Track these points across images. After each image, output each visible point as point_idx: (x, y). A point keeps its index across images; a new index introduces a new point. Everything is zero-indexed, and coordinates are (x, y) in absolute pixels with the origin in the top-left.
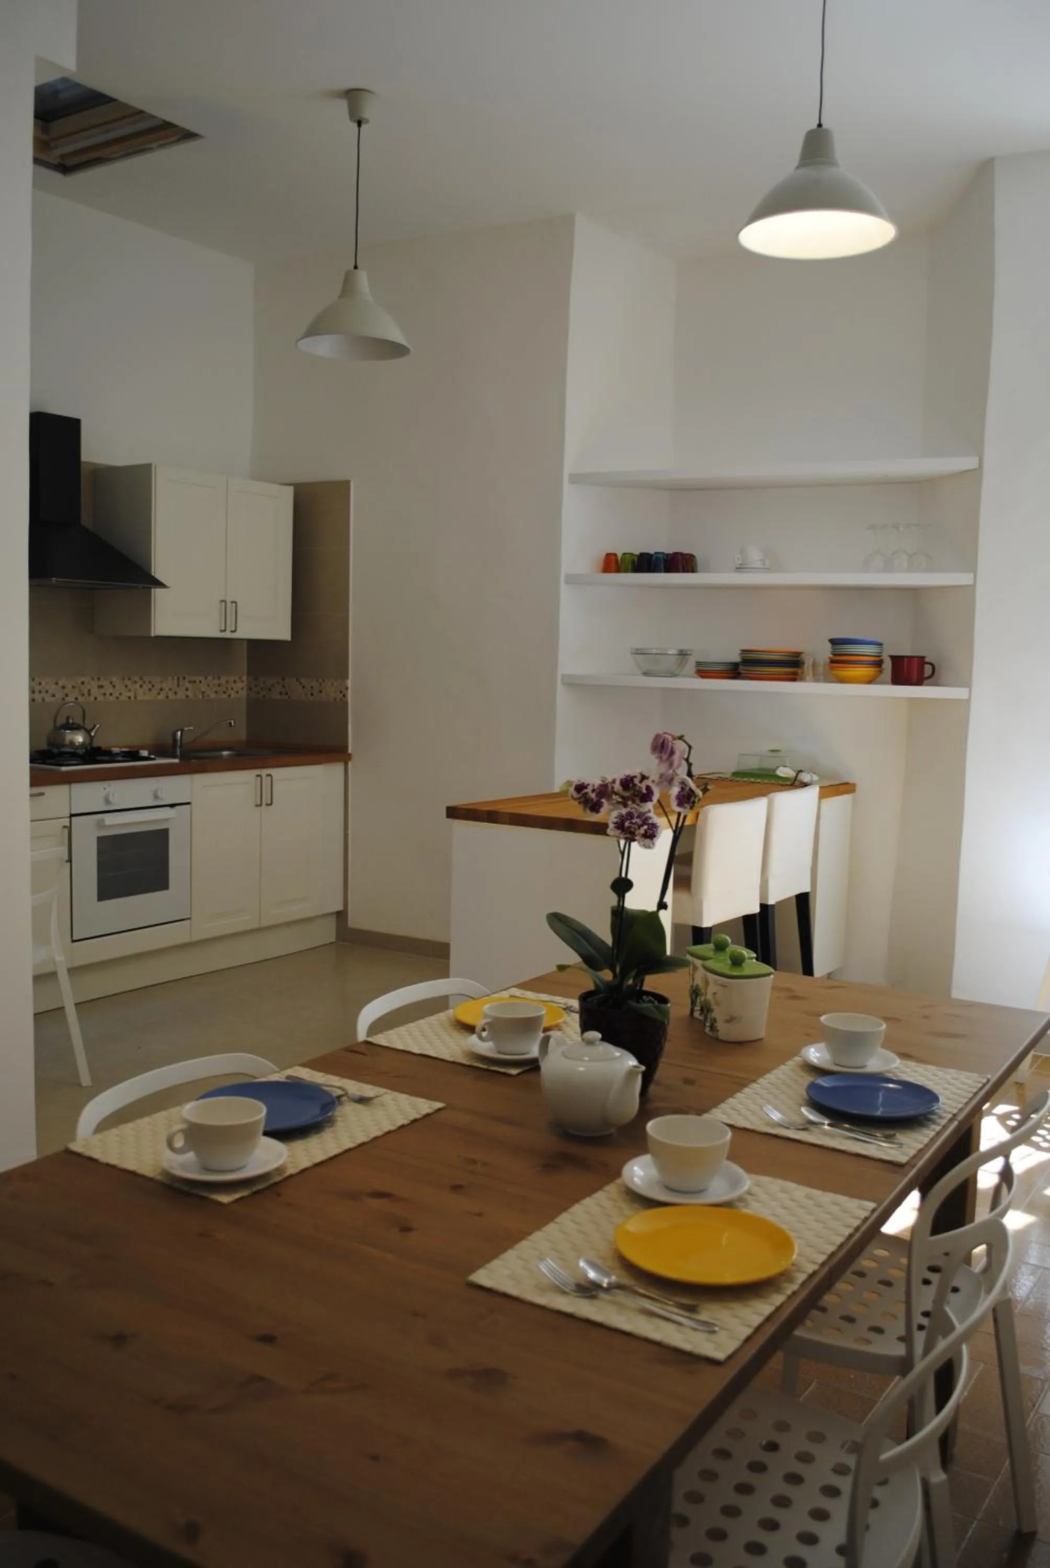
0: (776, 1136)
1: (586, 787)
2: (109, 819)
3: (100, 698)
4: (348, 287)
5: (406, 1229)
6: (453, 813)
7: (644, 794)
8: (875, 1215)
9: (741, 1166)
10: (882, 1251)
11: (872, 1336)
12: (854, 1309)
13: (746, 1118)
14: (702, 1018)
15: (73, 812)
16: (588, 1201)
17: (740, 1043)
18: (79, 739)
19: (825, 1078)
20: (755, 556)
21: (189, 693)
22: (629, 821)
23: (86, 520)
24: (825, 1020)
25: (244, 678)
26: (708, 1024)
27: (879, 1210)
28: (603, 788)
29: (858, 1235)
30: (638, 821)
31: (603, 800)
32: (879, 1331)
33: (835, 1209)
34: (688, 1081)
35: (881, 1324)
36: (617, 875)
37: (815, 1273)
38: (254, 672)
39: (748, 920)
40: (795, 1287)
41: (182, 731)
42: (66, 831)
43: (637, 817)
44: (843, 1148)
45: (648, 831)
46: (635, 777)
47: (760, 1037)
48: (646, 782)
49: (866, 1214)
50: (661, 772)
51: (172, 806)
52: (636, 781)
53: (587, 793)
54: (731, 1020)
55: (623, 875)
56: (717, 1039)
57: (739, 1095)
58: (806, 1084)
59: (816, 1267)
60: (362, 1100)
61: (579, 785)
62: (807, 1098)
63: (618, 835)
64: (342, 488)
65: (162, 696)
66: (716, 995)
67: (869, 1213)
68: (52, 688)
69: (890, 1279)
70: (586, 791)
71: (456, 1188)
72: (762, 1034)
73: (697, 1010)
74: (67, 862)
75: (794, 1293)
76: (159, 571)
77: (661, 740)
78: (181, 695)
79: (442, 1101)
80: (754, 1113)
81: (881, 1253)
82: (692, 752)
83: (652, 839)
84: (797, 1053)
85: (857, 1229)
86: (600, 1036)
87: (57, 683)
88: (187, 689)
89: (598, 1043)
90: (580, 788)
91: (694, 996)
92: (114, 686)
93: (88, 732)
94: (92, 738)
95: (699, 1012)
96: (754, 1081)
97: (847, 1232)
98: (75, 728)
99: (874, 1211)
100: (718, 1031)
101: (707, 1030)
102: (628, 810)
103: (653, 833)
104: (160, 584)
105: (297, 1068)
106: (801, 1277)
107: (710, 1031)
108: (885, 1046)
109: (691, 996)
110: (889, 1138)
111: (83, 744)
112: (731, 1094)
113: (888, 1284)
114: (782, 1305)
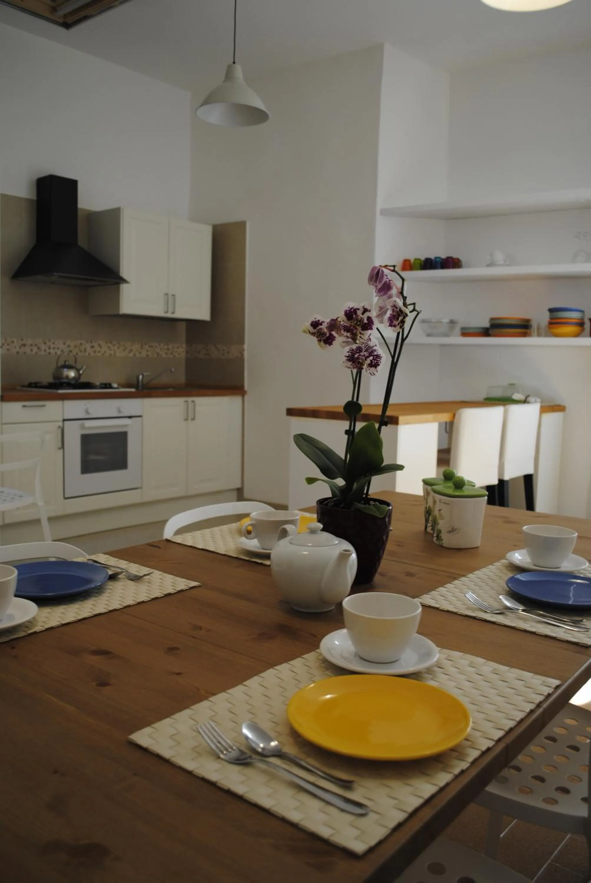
0: (474, 618)
1: (321, 324)
2: (88, 424)
3: (92, 354)
4: (229, 75)
5: (103, 684)
6: (291, 412)
7: (365, 323)
8: (559, 691)
9: (432, 641)
10: (572, 720)
11: (559, 796)
12: (544, 771)
13: (451, 603)
14: (431, 532)
15: (66, 418)
16: (284, 668)
17: (459, 550)
18: (72, 374)
19: (523, 574)
20: (499, 257)
21: (149, 353)
22: (358, 354)
23: (82, 242)
24: (526, 529)
25: (184, 346)
26: (435, 535)
27: (563, 688)
28: (333, 322)
29: (541, 710)
30: (366, 354)
31: (334, 333)
32: (566, 791)
33: (519, 684)
34: (410, 574)
35: (567, 785)
36: (350, 399)
37: (489, 749)
38: (190, 341)
39: (489, 488)
40: (464, 765)
41: (143, 375)
42: (60, 430)
43: (365, 351)
44: (533, 630)
45: (373, 361)
46: (358, 309)
47: (476, 546)
48: (367, 314)
49: (550, 690)
50: (381, 305)
51: (130, 417)
52: (359, 313)
53: (321, 329)
54: (452, 531)
55: (355, 400)
56: (442, 546)
57: (448, 585)
58: (506, 578)
59: (490, 744)
60: (136, 579)
61: (316, 321)
62: (508, 589)
63: (349, 366)
64: (241, 226)
65: (131, 355)
66: (441, 511)
67: (553, 690)
68: (62, 346)
69: (578, 745)
70: (320, 327)
71: (172, 650)
72: (478, 542)
73: (429, 527)
74: (60, 449)
75: (463, 772)
76: (124, 273)
77: (376, 271)
78: (144, 354)
79: (199, 582)
80: (459, 599)
81: (570, 722)
82: (405, 283)
83: (376, 367)
84: (503, 557)
85: (539, 705)
86: (322, 526)
87: (64, 344)
88: (147, 351)
89: (319, 532)
90: (315, 324)
91: (427, 515)
92: (101, 347)
93: (78, 370)
94: (80, 375)
95: (431, 528)
96: (464, 576)
97: (529, 707)
98: (70, 367)
99: (557, 687)
100: (442, 540)
101: (435, 539)
102: (357, 345)
103: (377, 362)
104: (124, 281)
105: (101, 555)
106: (474, 754)
107: (437, 540)
108: (576, 552)
109: (425, 516)
110: (576, 623)
111: (74, 378)
112: (442, 584)
113: (576, 749)
114: (447, 785)
